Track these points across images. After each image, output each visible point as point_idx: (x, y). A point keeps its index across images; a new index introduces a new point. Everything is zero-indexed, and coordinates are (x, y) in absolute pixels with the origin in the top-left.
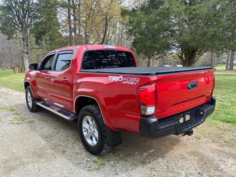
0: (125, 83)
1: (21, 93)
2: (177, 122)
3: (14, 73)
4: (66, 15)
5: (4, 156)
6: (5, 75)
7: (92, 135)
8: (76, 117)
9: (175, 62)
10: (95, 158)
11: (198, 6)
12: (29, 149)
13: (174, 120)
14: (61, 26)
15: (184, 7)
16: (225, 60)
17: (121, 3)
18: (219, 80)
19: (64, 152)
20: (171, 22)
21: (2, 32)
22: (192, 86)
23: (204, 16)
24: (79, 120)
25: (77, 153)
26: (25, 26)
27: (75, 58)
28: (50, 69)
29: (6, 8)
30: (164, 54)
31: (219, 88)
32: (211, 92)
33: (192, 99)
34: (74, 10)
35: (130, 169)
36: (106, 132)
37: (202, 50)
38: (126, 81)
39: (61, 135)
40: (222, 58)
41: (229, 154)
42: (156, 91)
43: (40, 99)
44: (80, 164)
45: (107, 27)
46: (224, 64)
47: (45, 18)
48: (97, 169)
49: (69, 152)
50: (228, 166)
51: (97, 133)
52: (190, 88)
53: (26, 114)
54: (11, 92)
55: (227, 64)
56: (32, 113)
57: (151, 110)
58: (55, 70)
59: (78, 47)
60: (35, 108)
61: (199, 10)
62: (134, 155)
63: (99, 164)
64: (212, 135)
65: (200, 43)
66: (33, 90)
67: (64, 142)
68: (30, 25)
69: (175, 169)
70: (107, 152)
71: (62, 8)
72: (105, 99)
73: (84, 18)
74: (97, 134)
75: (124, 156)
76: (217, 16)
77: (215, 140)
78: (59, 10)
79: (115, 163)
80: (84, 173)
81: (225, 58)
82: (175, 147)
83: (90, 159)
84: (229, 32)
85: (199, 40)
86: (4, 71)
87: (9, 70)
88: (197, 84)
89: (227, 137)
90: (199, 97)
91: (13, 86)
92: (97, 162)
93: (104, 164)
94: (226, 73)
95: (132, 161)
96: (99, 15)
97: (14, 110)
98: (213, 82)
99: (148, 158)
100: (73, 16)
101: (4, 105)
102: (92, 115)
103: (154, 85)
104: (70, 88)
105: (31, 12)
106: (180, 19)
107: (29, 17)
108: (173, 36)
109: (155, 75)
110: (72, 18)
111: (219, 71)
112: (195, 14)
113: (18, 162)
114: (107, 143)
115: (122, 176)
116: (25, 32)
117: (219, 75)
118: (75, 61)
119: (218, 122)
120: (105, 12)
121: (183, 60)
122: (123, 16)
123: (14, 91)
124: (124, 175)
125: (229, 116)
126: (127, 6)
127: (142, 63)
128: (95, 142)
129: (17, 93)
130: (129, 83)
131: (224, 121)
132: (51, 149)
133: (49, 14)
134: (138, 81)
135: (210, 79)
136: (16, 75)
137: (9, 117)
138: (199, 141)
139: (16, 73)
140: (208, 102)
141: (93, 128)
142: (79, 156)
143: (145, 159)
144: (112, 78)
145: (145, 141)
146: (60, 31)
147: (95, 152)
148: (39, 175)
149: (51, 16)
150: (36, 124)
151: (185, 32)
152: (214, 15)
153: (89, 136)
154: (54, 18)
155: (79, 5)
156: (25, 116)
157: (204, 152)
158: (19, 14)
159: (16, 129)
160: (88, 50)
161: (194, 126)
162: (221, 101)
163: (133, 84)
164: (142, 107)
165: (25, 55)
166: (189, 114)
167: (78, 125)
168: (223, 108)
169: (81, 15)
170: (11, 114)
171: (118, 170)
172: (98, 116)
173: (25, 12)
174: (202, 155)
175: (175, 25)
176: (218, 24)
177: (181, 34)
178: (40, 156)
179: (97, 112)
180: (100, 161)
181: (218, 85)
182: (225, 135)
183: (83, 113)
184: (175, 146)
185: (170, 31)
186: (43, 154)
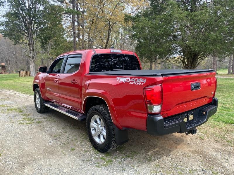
0: (132, 83)
1: (28, 95)
2: (181, 121)
3: (20, 76)
4: (70, 21)
5: (17, 153)
6: (12, 78)
7: (100, 133)
8: (84, 117)
9: (177, 66)
10: (103, 156)
11: (199, 12)
12: (39, 147)
13: (178, 118)
14: (66, 31)
15: (186, 13)
16: (227, 65)
17: (123, 9)
18: (221, 83)
19: (72, 150)
20: (173, 27)
21: (9, 38)
22: (195, 87)
23: (206, 22)
24: (87, 119)
25: (85, 151)
26: (31, 31)
27: (84, 62)
28: (59, 71)
29: (14, 14)
30: (167, 59)
31: (221, 91)
32: (213, 93)
33: (195, 100)
34: (78, 16)
35: (137, 165)
36: (113, 131)
37: (204, 54)
38: (133, 82)
39: (69, 135)
40: (224, 63)
41: (232, 153)
42: (162, 91)
43: (48, 101)
44: (89, 160)
45: (110, 33)
46: (226, 68)
47: (50, 24)
48: (106, 166)
49: (78, 150)
50: (231, 164)
51: (105, 131)
52: (193, 89)
53: (35, 115)
54: (19, 95)
55: (229, 68)
56: (40, 114)
57: (157, 109)
58: (64, 72)
59: (87, 51)
60: (43, 110)
61: (201, 16)
62: (140, 153)
63: (107, 161)
64: (214, 135)
65: (203, 47)
66: (42, 92)
67: (72, 140)
68: (36, 31)
69: (180, 166)
70: (114, 150)
71: (66, 15)
72: (114, 100)
73: (88, 23)
74: (104, 133)
75: (130, 154)
76: (219, 22)
77: (218, 140)
78: (63, 17)
79: (122, 160)
80: (93, 168)
81: (227, 62)
82: (178, 147)
83: (98, 156)
84: (231, 36)
85: (201, 44)
86: (10, 75)
87: (14, 74)
88: (200, 85)
89: (230, 137)
90: (202, 98)
91: (20, 88)
92: (105, 159)
93: (111, 161)
94: (228, 77)
95: (138, 158)
96: (102, 21)
97: (23, 111)
98: (215, 84)
99: (153, 155)
100: (78, 22)
101: (13, 107)
102: (100, 115)
103: (160, 85)
104: (79, 90)
105: (38, 18)
106: (181, 24)
107: (35, 23)
108: (176, 41)
109: (161, 76)
110: (76, 24)
111: (221, 75)
112: (197, 20)
113: (30, 159)
114: (115, 140)
115: (130, 171)
116: (31, 38)
117: (221, 79)
118: (84, 65)
119: (220, 123)
120: (109, 18)
121: (185, 64)
122: (127, 21)
123: (21, 94)
124: (131, 171)
125: (232, 118)
126: (130, 12)
127: (144, 67)
128: (103, 140)
129: (24, 96)
130: (136, 83)
131: (226, 123)
132: (60, 147)
133: (55, 20)
134: (145, 82)
135: (212, 82)
136: (22, 78)
137: (18, 117)
138: (202, 140)
139: (21, 77)
140: (210, 103)
141: (101, 126)
142: (87, 153)
143: (151, 156)
144: (120, 79)
145: (150, 140)
146: (64, 36)
147: (102, 150)
148: (51, 170)
149: (56, 22)
150: (45, 124)
151: (187, 37)
152: (215, 20)
153: (97, 135)
154: (59, 24)
155: (83, 12)
156: (33, 117)
157: (207, 151)
158: (25, 20)
159: (26, 128)
160: (95, 54)
161: (197, 125)
162: (224, 104)
163: (140, 84)
164: (149, 105)
165: (31, 59)
166: (193, 114)
167: (86, 124)
168: (226, 111)
169: (85, 21)
170: (20, 115)
171: (125, 166)
172: (106, 115)
173: (31, 18)
174: (205, 154)
175: (177, 30)
176: (219, 29)
177: (183, 39)
178: (50, 153)
179: (105, 111)
180: (108, 158)
181: (221, 88)
182: (227, 136)
183: (91, 112)
184: (179, 145)
185: (172, 36)
186: (53, 151)
